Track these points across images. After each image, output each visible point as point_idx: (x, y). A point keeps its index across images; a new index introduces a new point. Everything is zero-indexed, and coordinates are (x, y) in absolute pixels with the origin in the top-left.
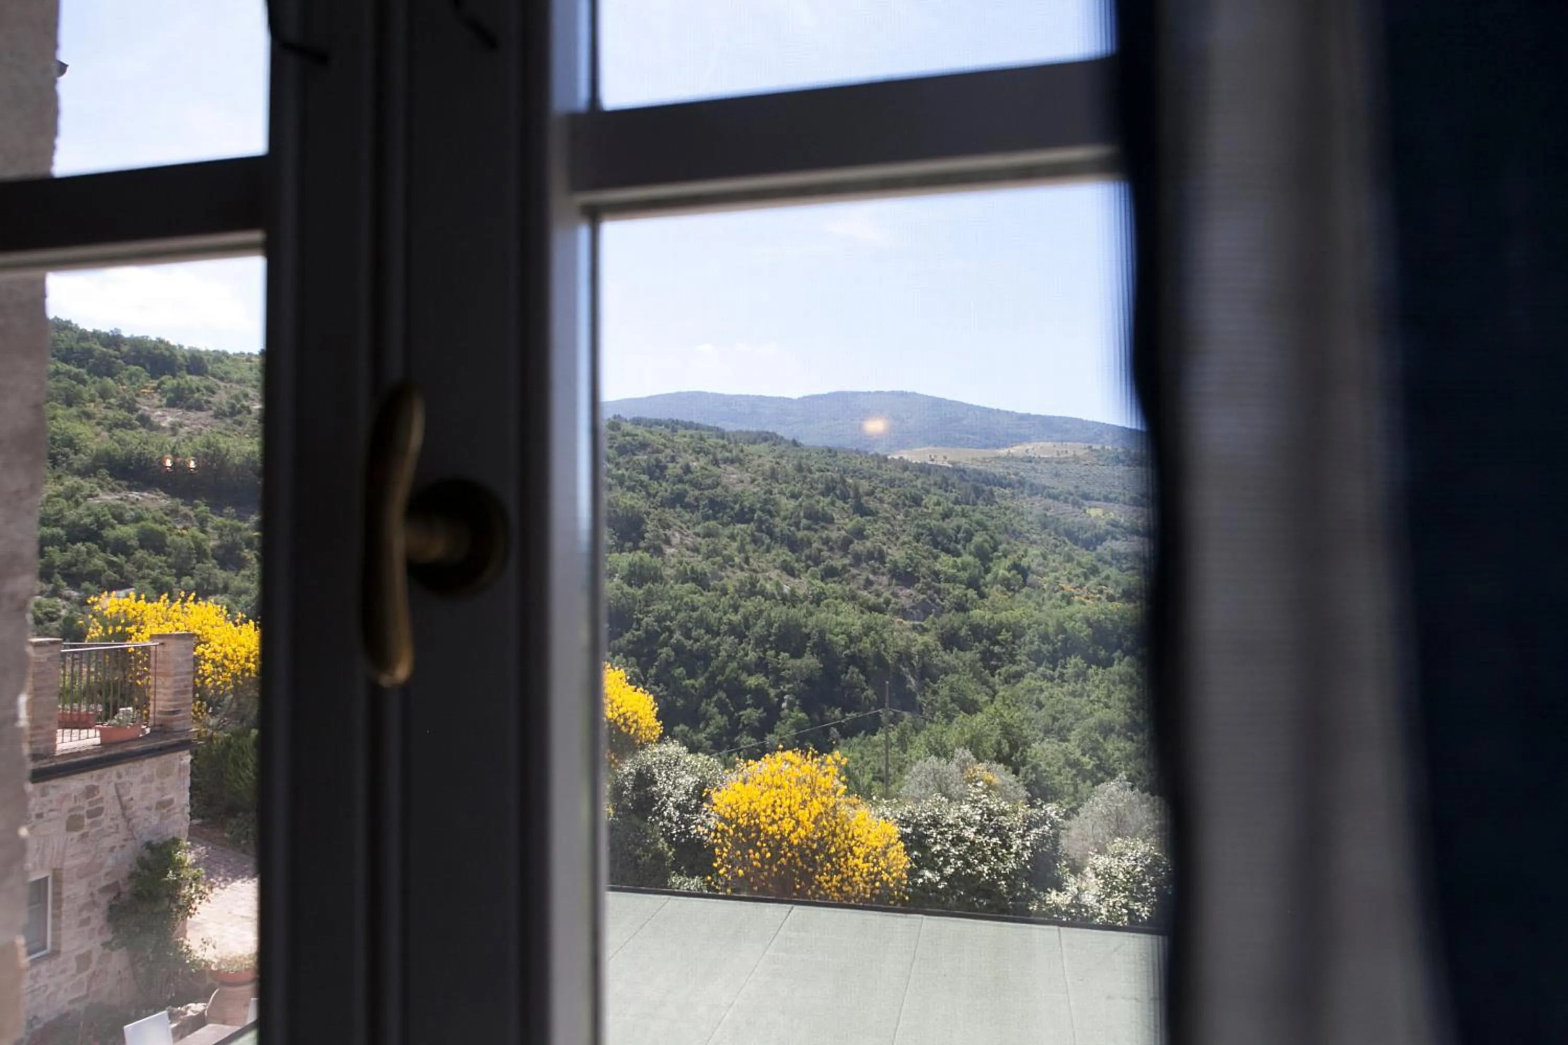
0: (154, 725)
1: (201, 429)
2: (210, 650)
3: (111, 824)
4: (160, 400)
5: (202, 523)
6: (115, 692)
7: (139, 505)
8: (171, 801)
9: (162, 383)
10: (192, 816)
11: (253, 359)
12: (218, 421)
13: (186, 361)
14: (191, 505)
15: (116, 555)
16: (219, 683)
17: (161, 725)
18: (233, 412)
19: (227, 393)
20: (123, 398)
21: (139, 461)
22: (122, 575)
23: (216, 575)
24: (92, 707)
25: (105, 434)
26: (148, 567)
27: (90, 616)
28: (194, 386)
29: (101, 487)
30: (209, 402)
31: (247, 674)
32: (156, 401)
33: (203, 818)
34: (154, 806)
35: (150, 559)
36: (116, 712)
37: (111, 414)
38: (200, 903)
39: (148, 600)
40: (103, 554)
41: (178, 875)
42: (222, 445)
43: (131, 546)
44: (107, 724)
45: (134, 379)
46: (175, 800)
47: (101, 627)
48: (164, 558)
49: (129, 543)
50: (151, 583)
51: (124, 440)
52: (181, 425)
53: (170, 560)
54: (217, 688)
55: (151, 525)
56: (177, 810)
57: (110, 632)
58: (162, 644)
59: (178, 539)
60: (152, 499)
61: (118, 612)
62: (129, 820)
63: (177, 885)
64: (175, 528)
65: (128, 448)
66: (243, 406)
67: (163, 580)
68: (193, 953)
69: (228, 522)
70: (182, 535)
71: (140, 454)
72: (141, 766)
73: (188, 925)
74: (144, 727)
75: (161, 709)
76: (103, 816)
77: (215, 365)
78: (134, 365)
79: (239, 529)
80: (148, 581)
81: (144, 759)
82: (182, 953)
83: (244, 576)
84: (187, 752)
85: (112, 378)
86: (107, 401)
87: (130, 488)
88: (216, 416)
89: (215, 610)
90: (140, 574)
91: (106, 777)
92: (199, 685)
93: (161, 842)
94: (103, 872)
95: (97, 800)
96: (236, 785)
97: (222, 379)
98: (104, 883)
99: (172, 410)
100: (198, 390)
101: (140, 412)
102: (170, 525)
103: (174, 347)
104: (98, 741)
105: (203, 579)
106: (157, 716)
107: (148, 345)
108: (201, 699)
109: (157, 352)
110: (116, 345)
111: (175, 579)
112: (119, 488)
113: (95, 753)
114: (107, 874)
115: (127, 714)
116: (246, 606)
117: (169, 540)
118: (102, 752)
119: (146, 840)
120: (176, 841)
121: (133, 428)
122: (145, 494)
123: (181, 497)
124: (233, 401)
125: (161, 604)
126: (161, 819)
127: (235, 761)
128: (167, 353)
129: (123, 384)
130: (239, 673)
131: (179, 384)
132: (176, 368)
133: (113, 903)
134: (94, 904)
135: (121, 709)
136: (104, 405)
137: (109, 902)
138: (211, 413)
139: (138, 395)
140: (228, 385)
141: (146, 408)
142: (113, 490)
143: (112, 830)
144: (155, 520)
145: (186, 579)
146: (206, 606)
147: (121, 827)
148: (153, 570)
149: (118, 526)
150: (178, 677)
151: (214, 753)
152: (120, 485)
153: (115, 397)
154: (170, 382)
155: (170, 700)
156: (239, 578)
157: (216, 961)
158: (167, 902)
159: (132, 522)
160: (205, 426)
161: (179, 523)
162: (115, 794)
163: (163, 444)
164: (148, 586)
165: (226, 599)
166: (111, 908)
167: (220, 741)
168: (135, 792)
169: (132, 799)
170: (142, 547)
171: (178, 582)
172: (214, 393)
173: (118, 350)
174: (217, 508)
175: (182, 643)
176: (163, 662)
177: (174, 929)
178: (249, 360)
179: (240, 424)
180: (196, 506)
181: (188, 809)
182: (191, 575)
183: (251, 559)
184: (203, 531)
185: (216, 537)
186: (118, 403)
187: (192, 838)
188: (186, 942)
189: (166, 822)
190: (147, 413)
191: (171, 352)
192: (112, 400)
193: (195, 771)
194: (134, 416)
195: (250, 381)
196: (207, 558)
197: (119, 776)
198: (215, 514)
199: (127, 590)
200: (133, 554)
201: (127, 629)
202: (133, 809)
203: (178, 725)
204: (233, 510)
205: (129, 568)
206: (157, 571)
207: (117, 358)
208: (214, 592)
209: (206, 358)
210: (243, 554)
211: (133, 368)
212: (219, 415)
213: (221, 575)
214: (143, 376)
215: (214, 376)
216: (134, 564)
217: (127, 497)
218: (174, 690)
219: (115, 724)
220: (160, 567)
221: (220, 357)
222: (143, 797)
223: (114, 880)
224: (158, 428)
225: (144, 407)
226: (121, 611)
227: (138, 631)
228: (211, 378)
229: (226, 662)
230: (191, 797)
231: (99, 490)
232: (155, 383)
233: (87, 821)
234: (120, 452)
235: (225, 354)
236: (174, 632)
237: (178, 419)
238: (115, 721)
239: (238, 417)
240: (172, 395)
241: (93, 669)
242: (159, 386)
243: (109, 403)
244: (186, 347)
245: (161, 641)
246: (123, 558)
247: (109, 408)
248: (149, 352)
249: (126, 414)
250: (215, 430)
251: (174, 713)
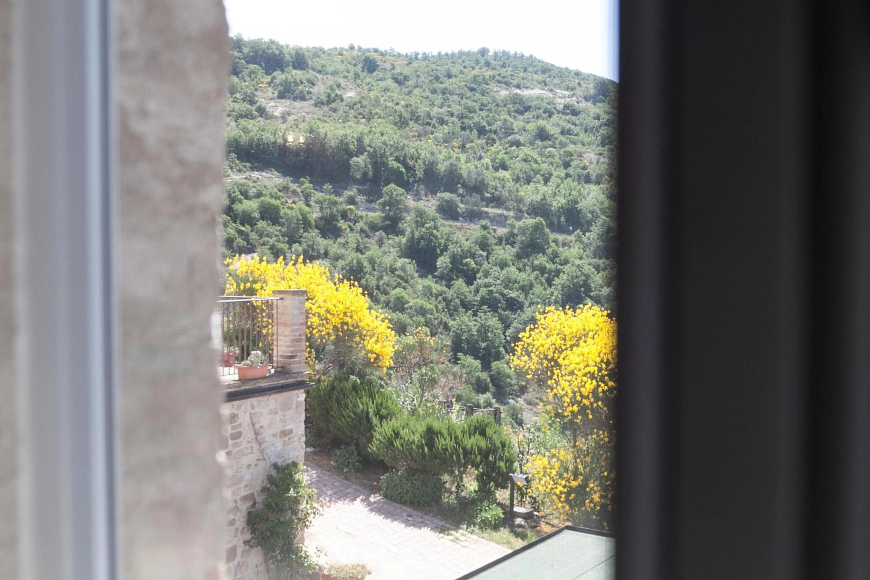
0: (277, 368)
1: (305, 117)
2: (315, 306)
3: (248, 446)
4: (273, 93)
5: (307, 197)
6: (248, 338)
7: (259, 183)
8: (291, 431)
9: (274, 78)
10: (308, 444)
11: (344, 53)
12: (317, 108)
13: (292, 58)
14: (298, 182)
15: (244, 226)
16: (323, 333)
17: (283, 367)
18: (330, 101)
19: (323, 84)
20: (245, 93)
21: (258, 145)
22: (248, 242)
23: (318, 242)
24: (232, 349)
25: (233, 124)
26: (267, 236)
27: (227, 275)
28: (298, 79)
29: (231, 168)
30: (311, 93)
31: (345, 327)
32: (270, 94)
33: (314, 447)
34: (279, 434)
35: (268, 228)
36: (248, 355)
37: (237, 106)
38: (314, 517)
39: (268, 262)
40: (234, 225)
41: (298, 493)
42: (322, 131)
43: (254, 218)
44: (243, 363)
45: (253, 76)
46: (294, 431)
47: (235, 284)
48: (279, 228)
49: (252, 216)
50: (270, 249)
51: (247, 129)
52: (289, 114)
53: (283, 230)
54: (322, 337)
55: (268, 199)
56: (296, 439)
57: (242, 288)
58: (282, 299)
59: (289, 212)
60: (269, 178)
61: (247, 272)
62: (260, 444)
63: (296, 501)
64: (287, 202)
65: (250, 135)
66: (337, 95)
67: (279, 247)
68: (310, 558)
69: (327, 197)
70: (292, 209)
71: (258, 140)
72: (268, 400)
73: (305, 535)
74: (269, 368)
75: (282, 353)
76: (242, 439)
77: (315, 60)
78: (253, 64)
79: (335, 203)
80: (267, 247)
81: (270, 395)
82: (301, 557)
83: (340, 244)
84: (302, 390)
85: (238, 76)
86: (234, 96)
87: (252, 169)
88: (316, 105)
89: (319, 271)
90: (261, 241)
91: (243, 407)
92: (309, 335)
93: (284, 464)
94: (242, 485)
95: (237, 426)
96: (339, 422)
97: (320, 72)
98: (244, 493)
99: (282, 100)
100: (302, 83)
101: (258, 104)
102: (282, 200)
103: (282, 47)
104: (236, 377)
105: (308, 246)
106: (279, 359)
107: (263, 46)
108: (310, 346)
109: (270, 51)
110: (239, 47)
111: (288, 246)
112: (244, 169)
113: (235, 387)
114: (246, 486)
115: (257, 356)
116: (343, 270)
117: (282, 213)
118: (239, 387)
119: (274, 462)
120: (295, 464)
121: (253, 118)
122: (264, 174)
123: (290, 176)
124: (329, 91)
125: (279, 265)
126: (284, 446)
127: (338, 402)
128: (277, 52)
129: (245, 81)
130: (339, 326)
131: (287, 78)
132: (284, 65)
133: (251, 510)
134: (237, 509)
135: (253, 352)
136: (232, 99)
137: (248, 509)
138: (312, 102)
139: (256, 90)
140: (325, 77)
141: (263, 100)
142: (240, 171)
143: (249, 451)
144: (272, 197)
145: (296, 246)
146: (313, 267)
147: (255, 449)
148: (271, 238)
149: (245, 201)
150: (294, 327)
151: (322, 392)
152: (245, 167)
153: (240, 92)
154: (280, 76)
155: (288, 347)
156: (336, 245)
157: (327, 567)
158: (289, 513)
159: (254, 197)
160: (308, 113)
161: (290, 198)
162: (249, 422)
163: (276, 131)
164: (268, 252)
165: (327, 262)
166: (249, 513)
167: (326, 383)
168: (264, 421)
169: (262, 427)
170: (263, 218)
171: (290, 248)
172: (313, 84)
173: (241, 52)
174: (318, 184)
175: (296, 298)
176: (283, 314)
177: (295, 536)
178: (340, 54)
179: (335, 110)
180: (302, 184)
181: (304, 439)
182: (300, 243)
183: (346, 229)
184: (308, 205)
185: (318, 210)
186: (242, 97)
187: (307, 463)
188: (304, 549)
189: (288, 448)
190: (263, 106)
191: (281, 51)
192: (238, 95)
193: (308, 407)
194: (254, 108)
195: (342, 73)
196: (311, 228)
197: (253, 408)
198: (316, 190)
199: (252, 255)
200: (256, 224)
201: (254, 286)
202: (263, 435)
203: (295, 368)
204: (331, 187)
205: (253, 236)
206: (274, 239)
207: (240, 58)
208: (317, 257)
209: (307, 54)
210: (339, 225)
211: (252, 66)
212: (319, 104)
213: (322, 243)
214: (260, 73)
215: (314, 70)
216: (257, 233)
217: (250, 176)
218: (291, 338)
219: (248, 365)
220: (276, 236)
221: (318, 53)
222: (270, 425)
223: (251, 492)
224: (272, 117)
225: (261, 100)
226: (249, 271)
227: (262, 288)
228: (311, 71)
229: (329, 316)
230: (305, 428)
231: (230, 170)
232: (268, 79)
233: (231, 442)
234: (244, 139)
235: (322, 50)
236: (288, 289)
237: (287, 109)
238: (248, 362)
239: (333, 105)
240: (282, 88)
241: (231, 319)
242: (272, 82)
243: (235, 97)
244: (291, 46)
245: (281, 296)
246: (248, 227)
247: (235, 102)
248: (263, 51)
249: (248, 106)
250: (315, 117)
251: (292, 357)
